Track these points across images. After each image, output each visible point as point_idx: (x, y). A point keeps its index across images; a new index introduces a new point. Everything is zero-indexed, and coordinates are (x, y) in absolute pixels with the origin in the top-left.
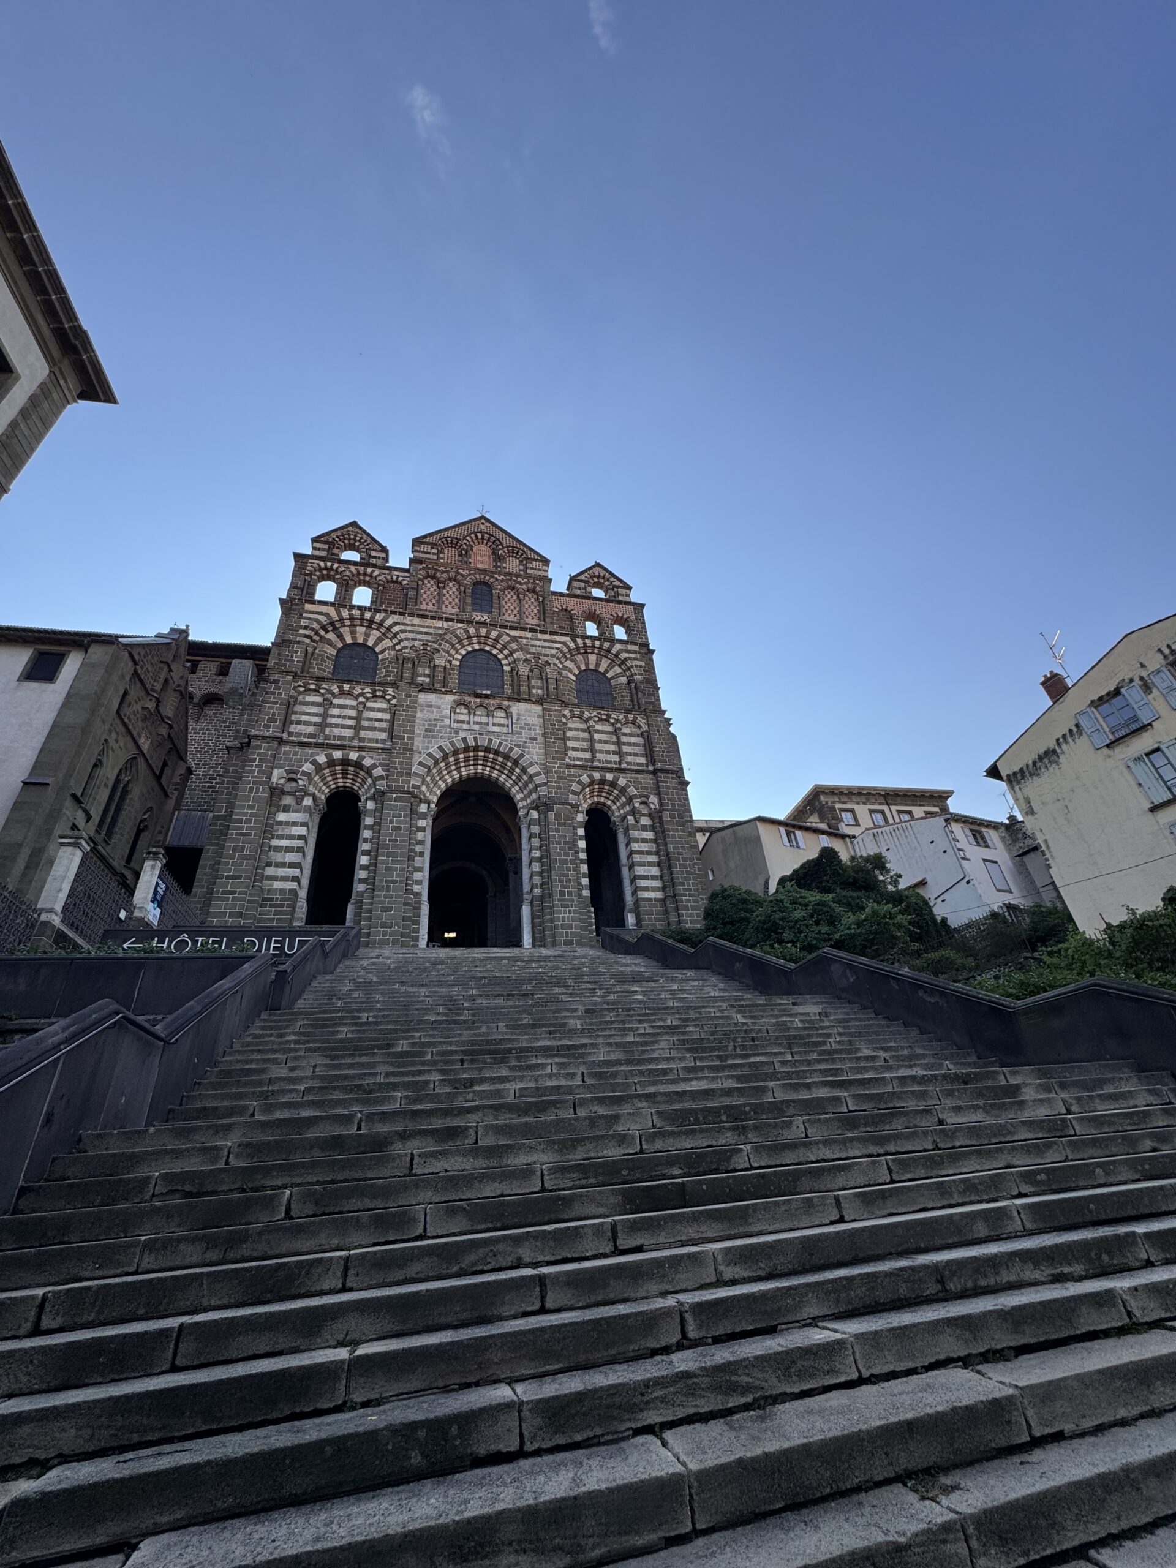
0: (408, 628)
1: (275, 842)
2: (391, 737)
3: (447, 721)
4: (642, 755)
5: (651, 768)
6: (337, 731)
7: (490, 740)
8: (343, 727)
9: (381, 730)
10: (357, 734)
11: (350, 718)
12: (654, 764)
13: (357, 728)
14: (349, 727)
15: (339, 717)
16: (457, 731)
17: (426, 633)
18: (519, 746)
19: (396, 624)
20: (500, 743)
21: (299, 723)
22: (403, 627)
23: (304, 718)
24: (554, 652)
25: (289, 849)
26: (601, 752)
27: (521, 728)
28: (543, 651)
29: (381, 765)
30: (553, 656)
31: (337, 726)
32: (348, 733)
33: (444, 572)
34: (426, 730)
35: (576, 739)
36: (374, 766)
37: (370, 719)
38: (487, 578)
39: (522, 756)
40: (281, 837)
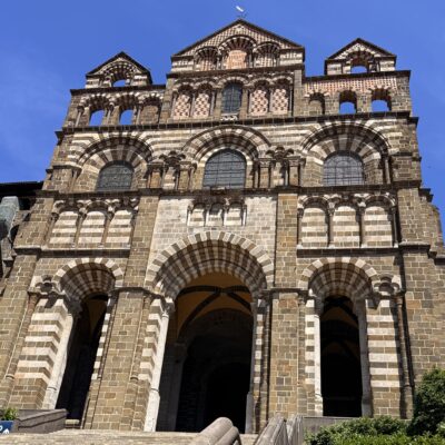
0: (159, 139)
1: (29, 339)
2: (132, 240)
3: (183, 221)
4: (388, 233)
5: (396, 246)
6: (88, 240)
7: (223, 234)
8: (94, 235)
9: (125, 235)
10: (103, 240)
11: (100, 227)
12: (400, 241)
13: (105, 235)
14: (98, 235)
15: (91, 226)
16: (191, 229)
17: (175, 142)
18: (250, 237)
19: (148, 137)
20: (232, 236)
21: (58, 235)
22: (154, 139)
23: (63, 231)
24: (298, 138)
25: (40, 345)
26: (340, 234)
27: (255, 219)
28: (287, 140)
29: (121, 266)
30: (297, 143)
31: (89, 235)
32: (98, 240)
33: (198, 81)
34: (164, 231)
35: (313, 224)
36: (116, 267)
37: (117, 226)
38: (238, 78)
39: (253, 246)
40: (35, 334)
